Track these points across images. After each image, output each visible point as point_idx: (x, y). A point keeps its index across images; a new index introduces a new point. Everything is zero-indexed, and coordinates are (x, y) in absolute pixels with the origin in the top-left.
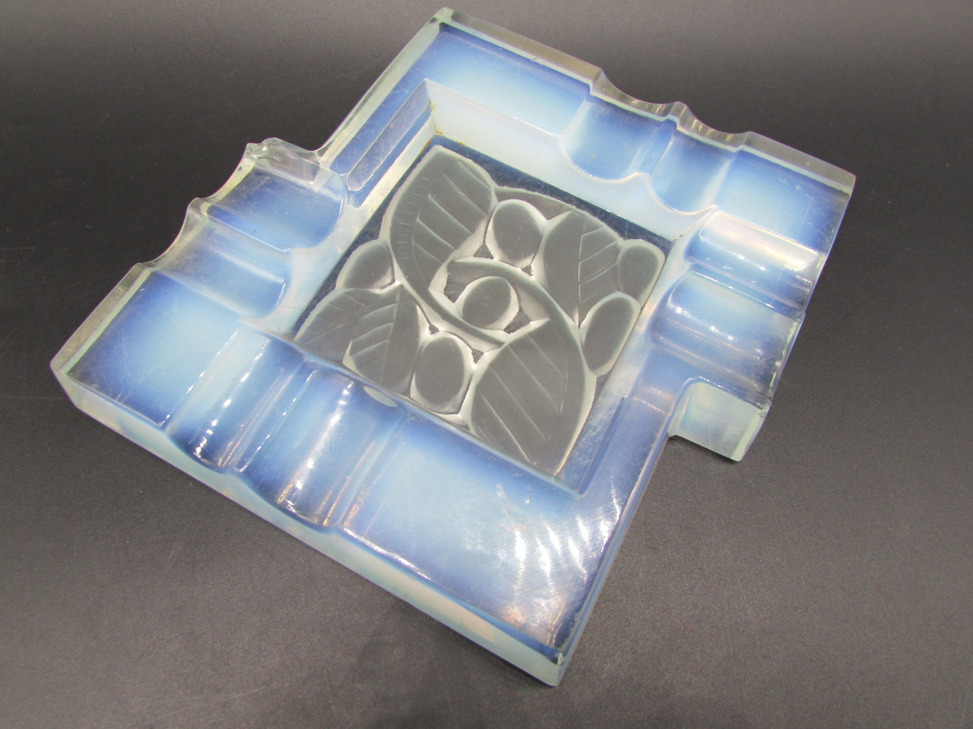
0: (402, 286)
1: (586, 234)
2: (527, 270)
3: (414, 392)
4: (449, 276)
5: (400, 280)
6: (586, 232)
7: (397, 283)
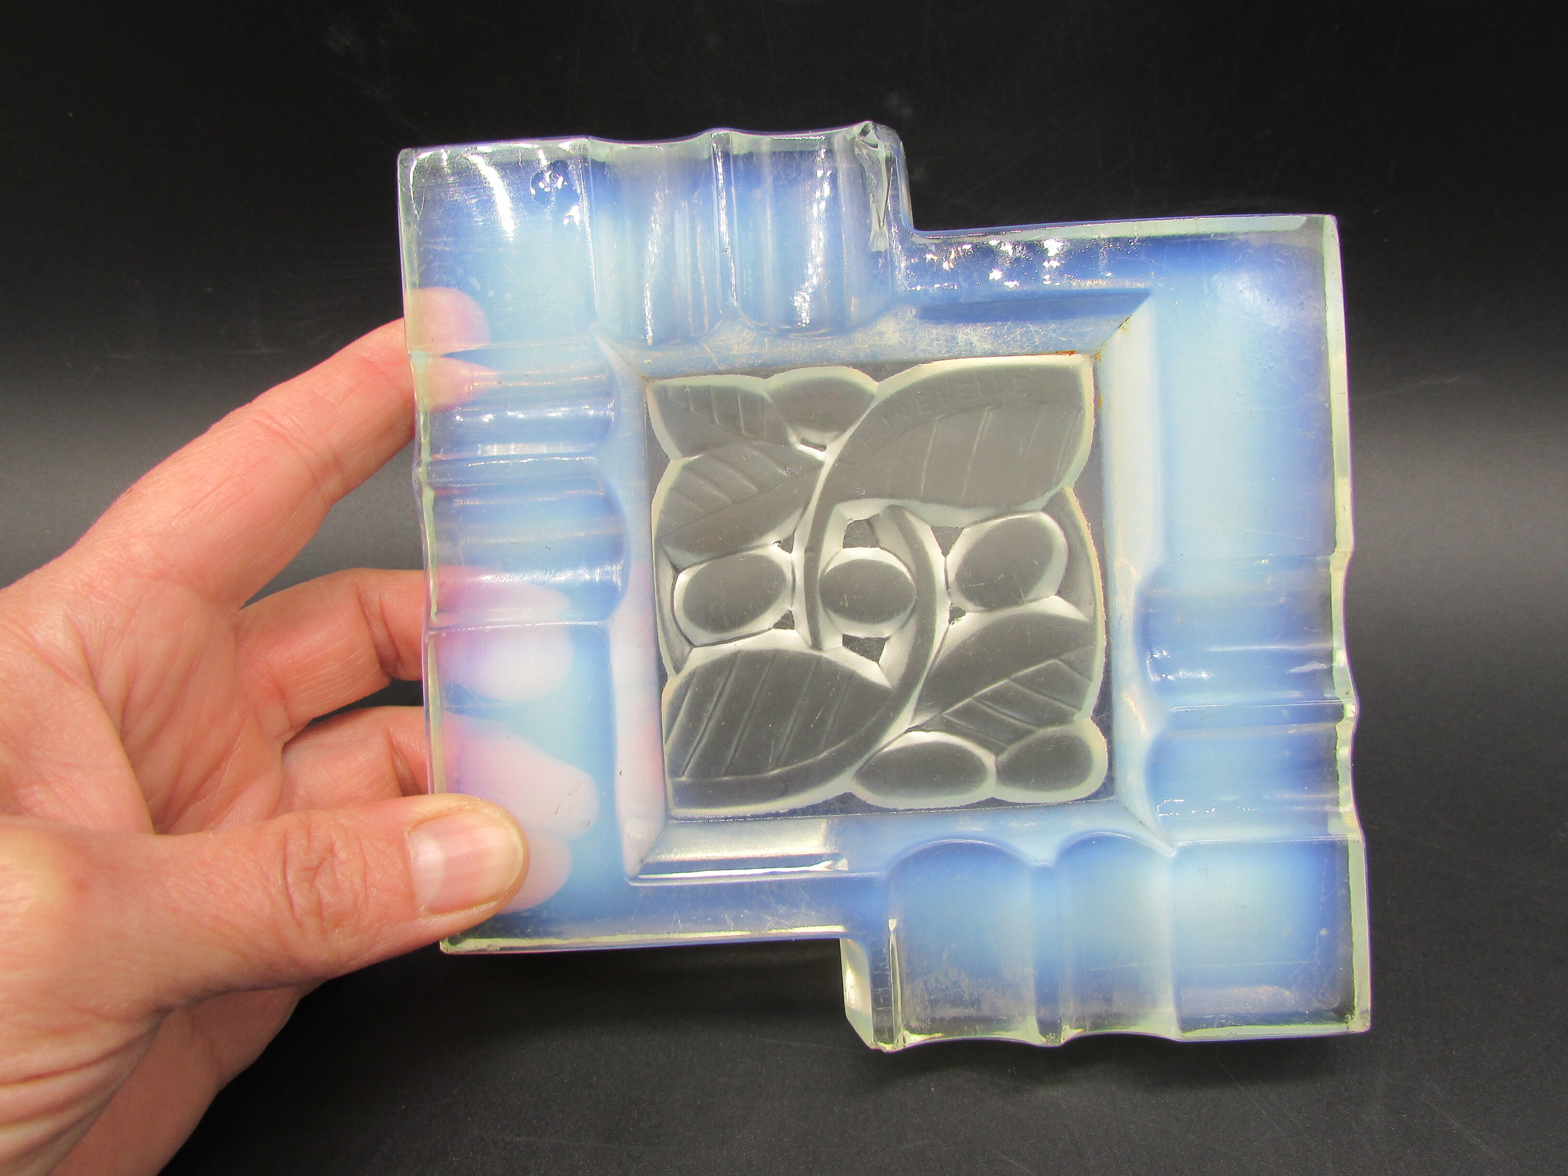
0: (820, 465)
1: (1060, 663)
2: (956, 614)
3: (684, 578)
4: (878, 515)
5: (828, 457)
6: (1064, 662)
7: (819, 455)
